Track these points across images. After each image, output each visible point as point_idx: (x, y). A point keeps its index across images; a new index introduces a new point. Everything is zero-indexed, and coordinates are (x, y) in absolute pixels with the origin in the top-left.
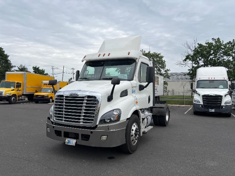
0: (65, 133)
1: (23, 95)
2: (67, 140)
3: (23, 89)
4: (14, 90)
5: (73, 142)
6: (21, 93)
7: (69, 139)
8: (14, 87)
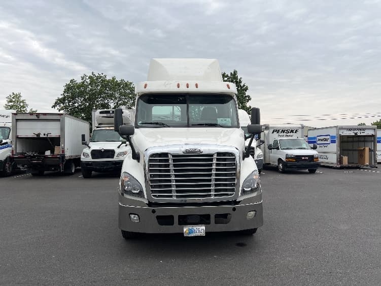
0: (180, 217)
2: (186, 229)
5: (200, 230)
7: (190, 227)
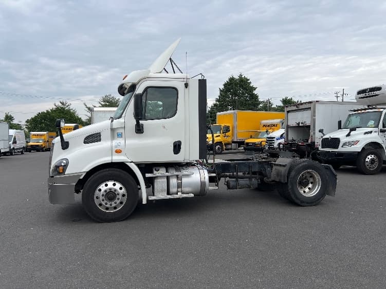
1: (234, 142)
3: (233, 135)
4: (219, 136)
6: (229, 140)
8: (220, 133)
